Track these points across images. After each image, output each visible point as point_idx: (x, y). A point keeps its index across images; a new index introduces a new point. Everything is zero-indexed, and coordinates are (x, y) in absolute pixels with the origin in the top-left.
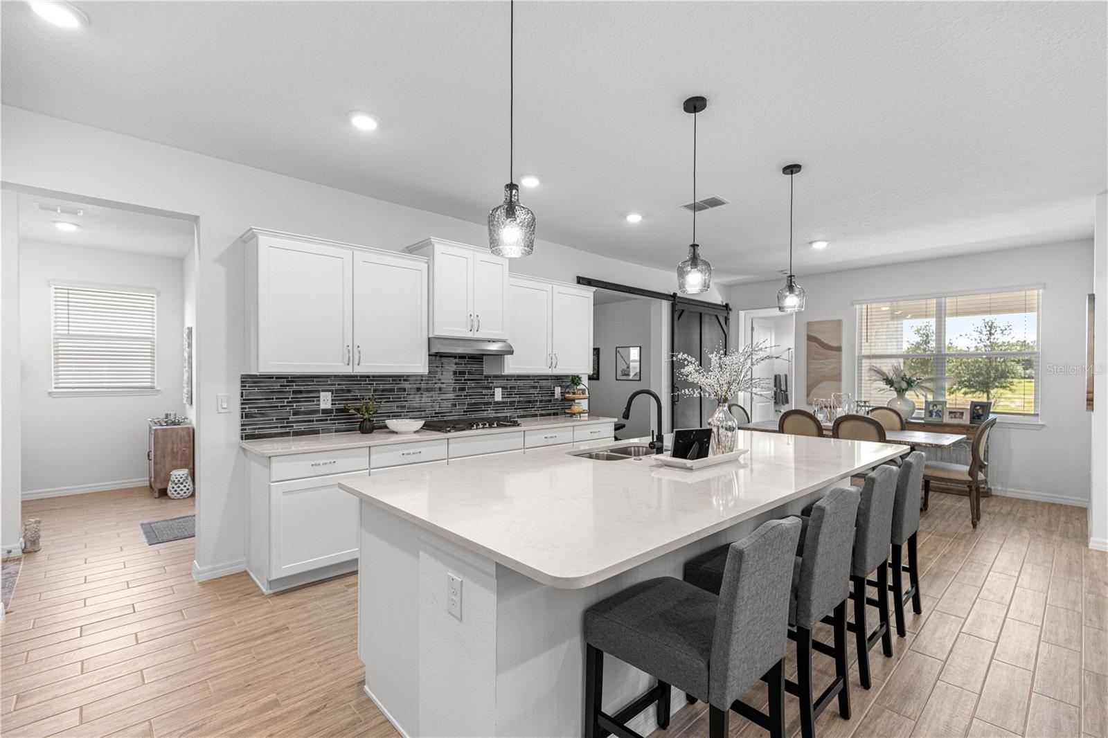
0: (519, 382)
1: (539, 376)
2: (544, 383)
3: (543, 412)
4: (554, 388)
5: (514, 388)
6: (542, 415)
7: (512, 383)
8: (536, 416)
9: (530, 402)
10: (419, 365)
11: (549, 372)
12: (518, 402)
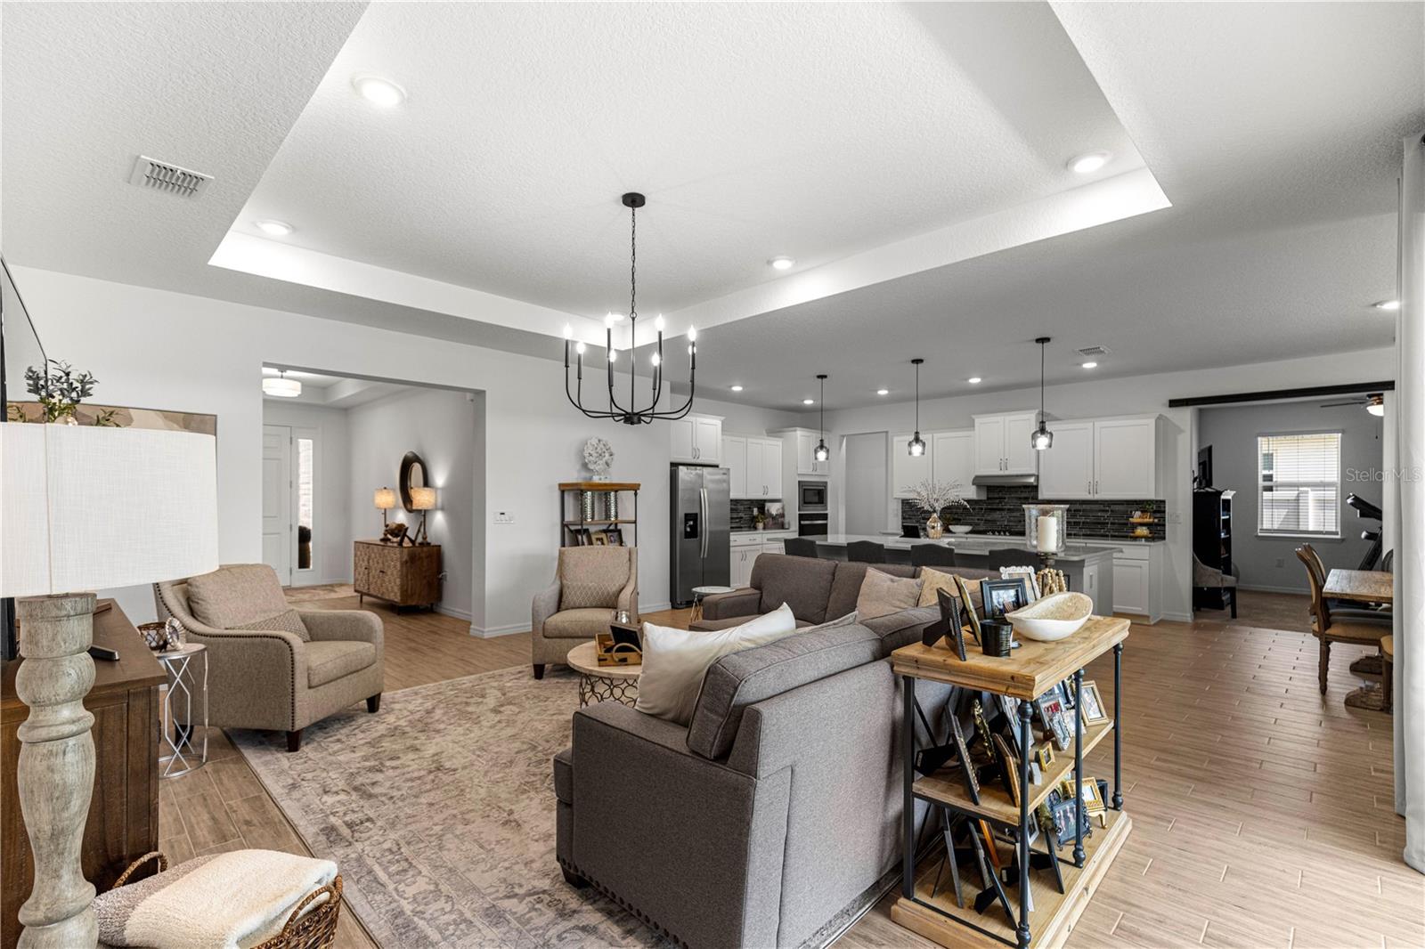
0: (1084, 506)
1: (1111, 501)
2: (1117, 508)
3: (1117, 534)
4: (1131, 512)
5: (1080, 511)
6: (1113, 536)
7: (1078, 507)
8: (1107, 536)
9: (1099, 523)
10: (971, 493)
11: (1090, 497)
12: (1083, 523)
